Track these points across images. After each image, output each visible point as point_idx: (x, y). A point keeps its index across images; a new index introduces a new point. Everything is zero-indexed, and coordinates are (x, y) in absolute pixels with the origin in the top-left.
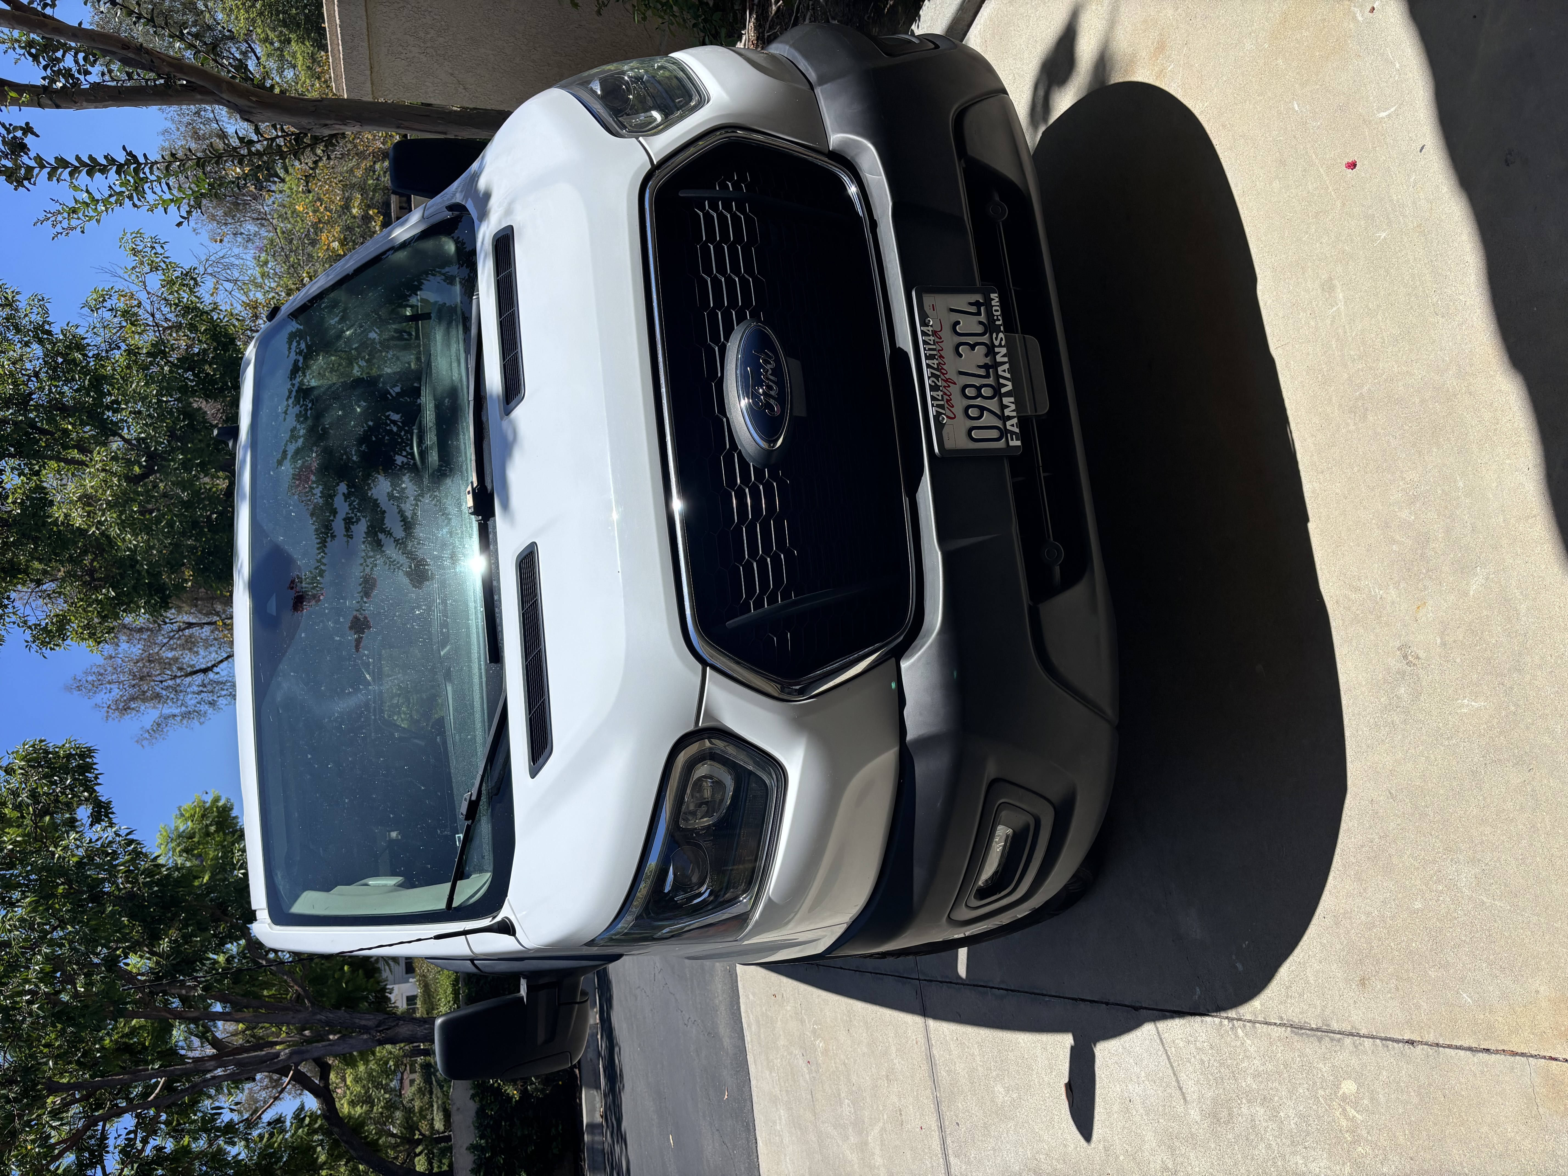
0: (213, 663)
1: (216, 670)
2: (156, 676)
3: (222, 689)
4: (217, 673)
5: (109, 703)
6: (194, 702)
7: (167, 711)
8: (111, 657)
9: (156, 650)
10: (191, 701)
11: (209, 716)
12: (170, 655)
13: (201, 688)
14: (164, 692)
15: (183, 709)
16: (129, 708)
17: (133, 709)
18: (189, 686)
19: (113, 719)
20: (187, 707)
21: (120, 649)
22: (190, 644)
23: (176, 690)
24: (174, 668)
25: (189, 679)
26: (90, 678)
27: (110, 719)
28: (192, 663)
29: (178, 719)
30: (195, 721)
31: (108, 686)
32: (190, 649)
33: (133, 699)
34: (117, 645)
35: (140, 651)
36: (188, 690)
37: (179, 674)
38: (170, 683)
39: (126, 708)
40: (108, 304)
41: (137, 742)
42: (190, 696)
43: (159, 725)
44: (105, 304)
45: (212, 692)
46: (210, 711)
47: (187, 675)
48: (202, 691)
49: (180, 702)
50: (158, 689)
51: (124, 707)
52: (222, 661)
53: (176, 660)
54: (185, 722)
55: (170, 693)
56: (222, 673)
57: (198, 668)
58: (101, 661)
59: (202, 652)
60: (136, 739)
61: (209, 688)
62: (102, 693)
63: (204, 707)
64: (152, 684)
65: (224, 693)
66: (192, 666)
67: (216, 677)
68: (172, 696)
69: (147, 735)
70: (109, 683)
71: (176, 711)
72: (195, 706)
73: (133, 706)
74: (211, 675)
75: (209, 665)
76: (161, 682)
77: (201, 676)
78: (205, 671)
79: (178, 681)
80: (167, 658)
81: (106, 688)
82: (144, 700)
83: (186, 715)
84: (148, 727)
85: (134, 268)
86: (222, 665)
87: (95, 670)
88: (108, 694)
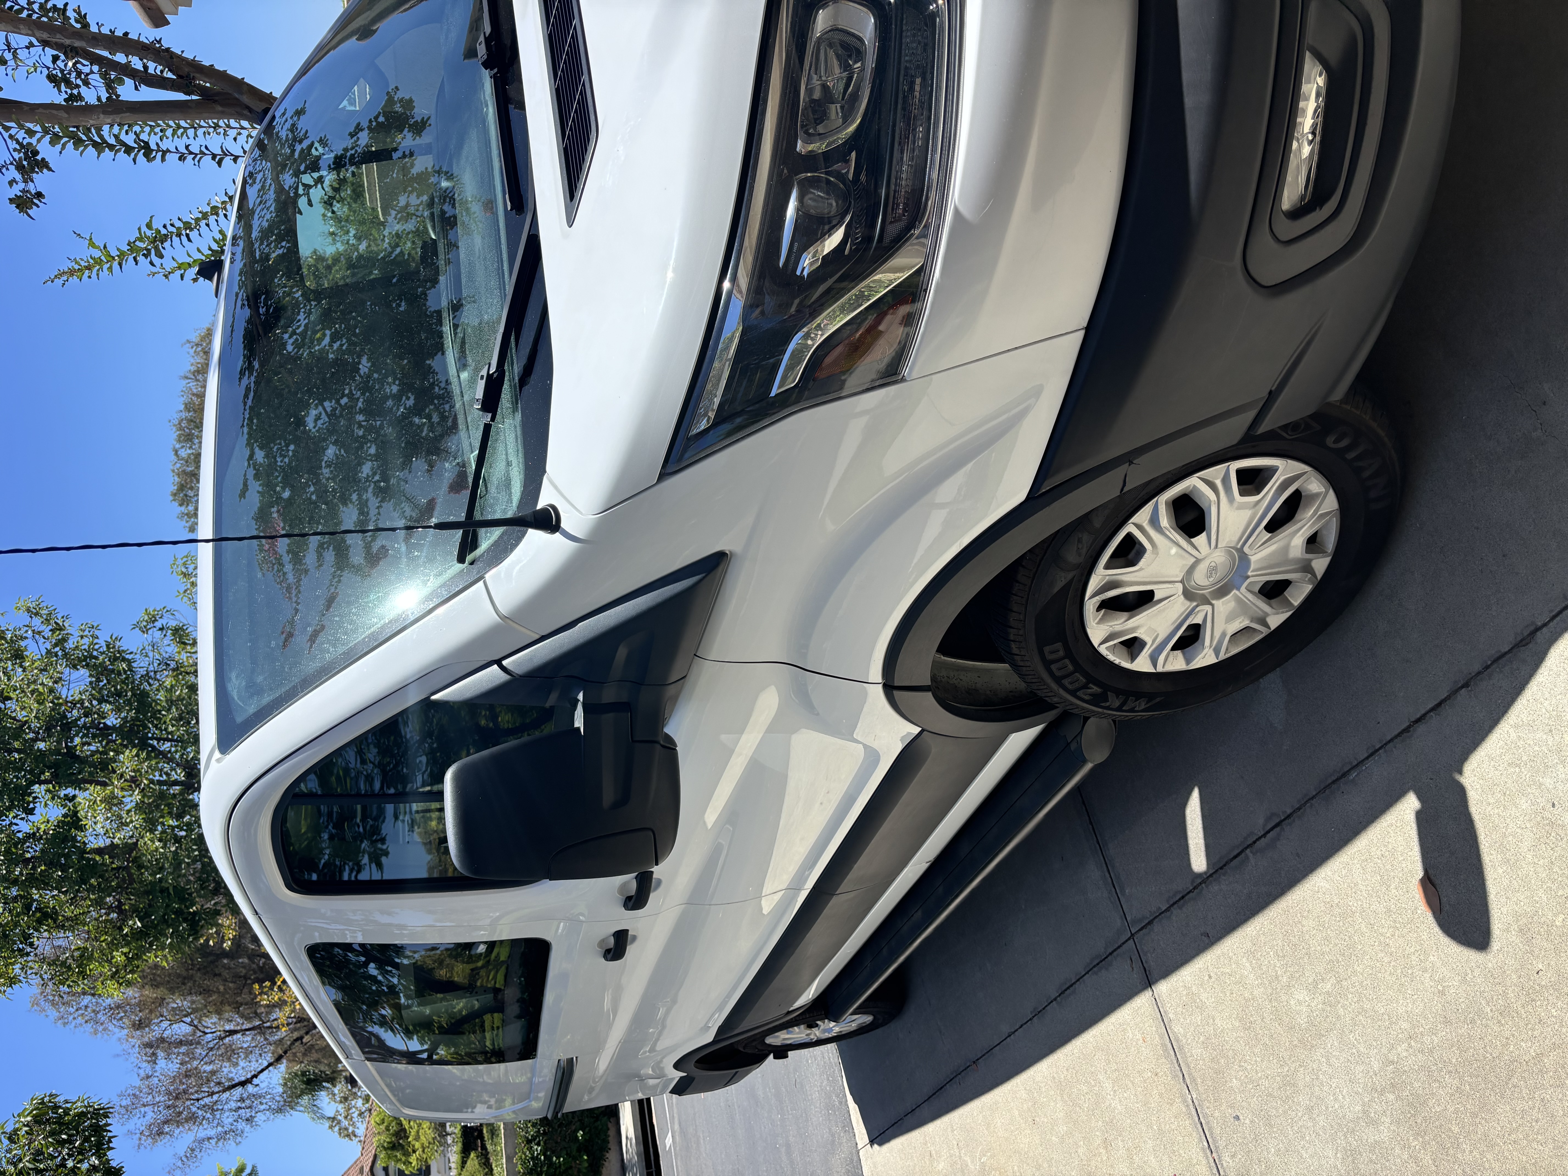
0: (253, 1073)
1: (255, 1081)
2: (192, 1094)
3: (261, 1103)
4: (257, 1085)
5: (141, 1129)
6: (230, 1120)
7: (202, 1134)
8: (148, 1077)
9: (194, 1066)
10: (228, 1119)
11: (246, 1134)
12: (208, 1068)
13: (239, 1104)
14: (200, 1113)
15: (219, 1128)
16: (162, 1133)
17: (167, 1133)
18: (226, 1103)
19: (145, 1147)
20: (223, 1127)
21: (157, 1067)
22: (230, 1054)
23: (212, 1109)
24: (212, 1084)
25: (226, 1095)
26: (124, 1103)
27: (142, 1147)
28: (231, 1075)
29: (213, 1142)
30: (231, 1142)
31: (143, 1109)
32: (229, 1060)
33: (166, 1122)
34: (155, 1063)
35: (178, 1066)
36: (226, 1107)
37: (216, 1089)
38: (207, 1100)
39: (160, 1133)
40: (158, 624)
41: (169, 1172)
42: (227, 1114)
43: (193, 1150)
44: (156, 624)
45: (250, 1107)
46: (247, 1128)
47: (224, 1091)
48: (240, 1108)
49: (216, 1122)
50: (194, 1109)
51: (158, 1132)
52: (262, 1071)
53: (213, 1073)
54: (220, 1143)
55: (206, 1112)
56: (262, 1085)
57: (237, 1081)
58: (138, 1083)
59: (242, 1063)
60: (167, 1170)
61: (248, 1102)
62: (136, 1118)
63: (241, 1125)
64: (188, 1103)
65: (262, 1107)
66: (232, 1079)
67: (256, 1089)
68: (208, 1115)
69: (179, 1164)
70: (144, 1106)
71: (212, 1132)
72: (232, 1125)
73: (167, 1130)
74: (250, 1088)
75: (249, 1076)
76: (198, 1100)
77: (239, 1090)
78: (243, 1084)
79: (215, 1097)
80: (205, 1072)
81: (140, 1112)
82: (179, 1124)
83: (222, 1137)
84: (182, 1154)
85: (185, 591)
86: (262, 1076)
87: (130, 1092)
88: (142, 1119)
